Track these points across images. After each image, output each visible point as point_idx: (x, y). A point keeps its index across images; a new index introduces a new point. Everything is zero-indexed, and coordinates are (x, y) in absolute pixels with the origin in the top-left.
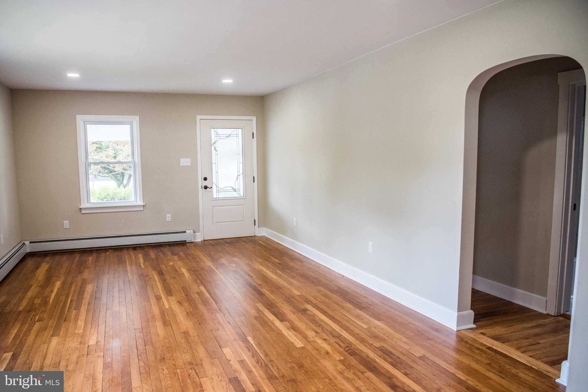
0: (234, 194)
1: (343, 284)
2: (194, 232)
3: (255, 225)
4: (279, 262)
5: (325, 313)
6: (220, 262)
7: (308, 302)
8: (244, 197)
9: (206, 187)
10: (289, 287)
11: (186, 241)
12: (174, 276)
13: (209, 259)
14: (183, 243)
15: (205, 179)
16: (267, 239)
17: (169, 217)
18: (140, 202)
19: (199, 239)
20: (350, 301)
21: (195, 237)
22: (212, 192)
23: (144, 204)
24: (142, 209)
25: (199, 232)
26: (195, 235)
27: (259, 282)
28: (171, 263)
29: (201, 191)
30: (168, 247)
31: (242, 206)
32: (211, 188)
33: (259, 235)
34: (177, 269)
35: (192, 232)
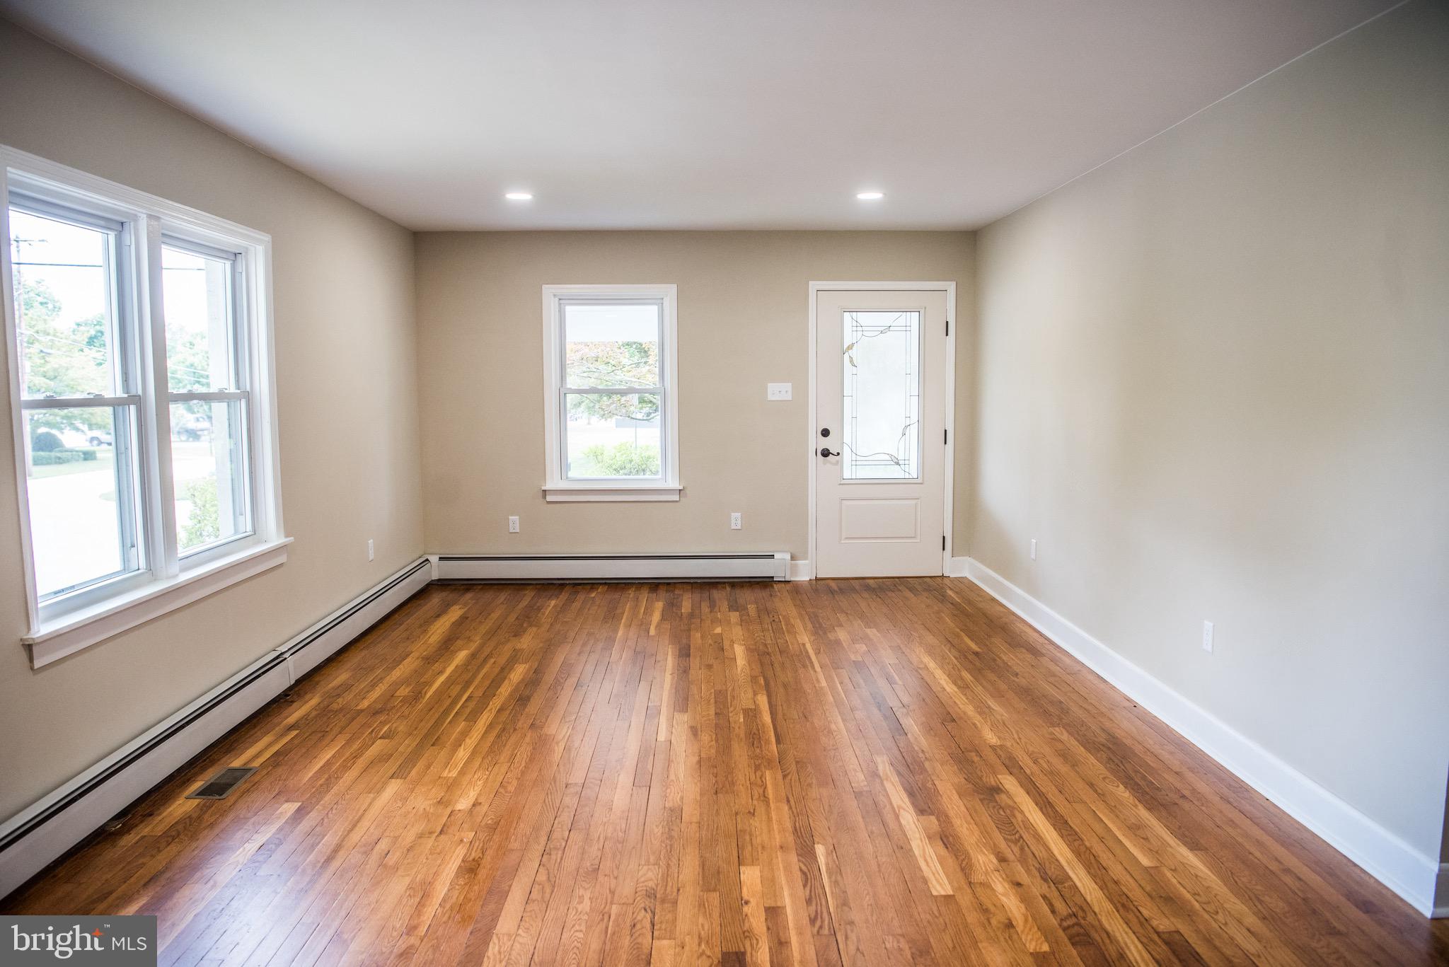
0: (895, 472)
1: (1125, 727)
2: (793, 558)
3: (944, 549)
4: (978, 650)
5: (1045, 805)
6: (831, 636)
7: (1012, 766)
8: (919, 481)
9: (826, 453)
10: (977, 719)
11: (773, 577)
12: (711, 661)
13: (810, 626)
14: (765, 583)
15: (825, 433)
16: (973, 587)
17: (736, 519)
18: (674, 484)
19: (804, 574)
20: (1130, 782)
21: (794, 569)
22: (840, 464)
23: (681, 488)
24: (676, 498)
25: (806, 558)
26: (796, 565)
27: (906, 699)
28: (718, 630)
29: (813, 461)
30: (728, 589)
31: (913, 502)
32: (838, 454)
33: (952, 576)
34: (726, 644)
35: (788, 557)
